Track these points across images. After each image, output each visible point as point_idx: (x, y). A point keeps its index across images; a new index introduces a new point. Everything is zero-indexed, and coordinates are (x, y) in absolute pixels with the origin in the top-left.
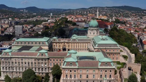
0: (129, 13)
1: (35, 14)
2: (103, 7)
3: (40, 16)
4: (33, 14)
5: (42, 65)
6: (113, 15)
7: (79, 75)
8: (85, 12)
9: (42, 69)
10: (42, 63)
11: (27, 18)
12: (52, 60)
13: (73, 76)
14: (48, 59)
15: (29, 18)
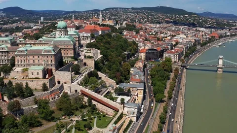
0: (161, 18)
1: (17, 18)
2: (126, 8)
3: (24, 22)
4: (14, 18)
5: (3, 58)
6: (137, 20)
7: (27, 60)
8: (95, 15)
9: (3, 61)
10: (3, 56)
11: (4, 24)
12: (11, 53)
13: (23, 61)
14: (8, 52)
15: (7, 24)
